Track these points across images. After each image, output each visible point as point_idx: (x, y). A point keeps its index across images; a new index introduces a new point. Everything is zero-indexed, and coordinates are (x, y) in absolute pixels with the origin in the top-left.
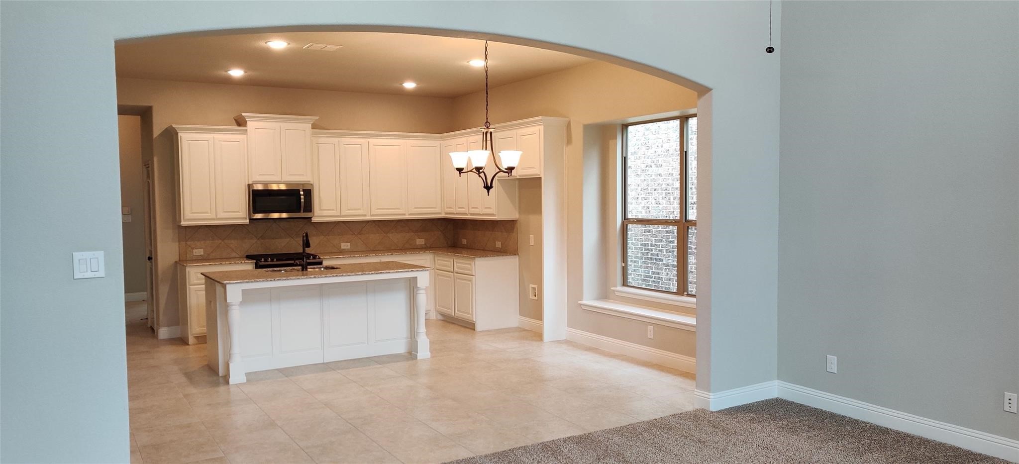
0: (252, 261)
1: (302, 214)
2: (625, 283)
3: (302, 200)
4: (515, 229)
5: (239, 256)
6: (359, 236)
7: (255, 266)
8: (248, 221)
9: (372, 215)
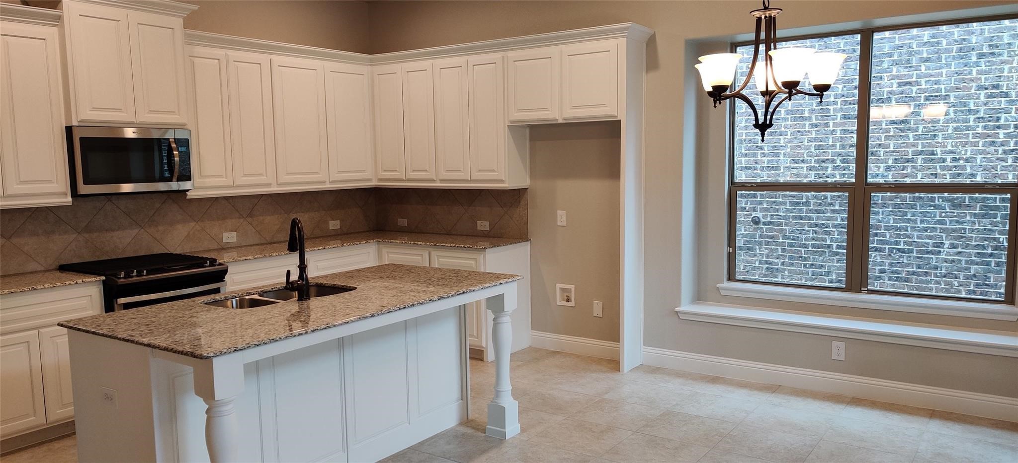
0: (98, 278)
1: (174, 186)
2: (731, 277)
3: (177, 159)
4: (522, 203)
5: (43, 269)
6: (249, 220)
7: (102, 286)
8: (70, 199)
9: (279, 185)
